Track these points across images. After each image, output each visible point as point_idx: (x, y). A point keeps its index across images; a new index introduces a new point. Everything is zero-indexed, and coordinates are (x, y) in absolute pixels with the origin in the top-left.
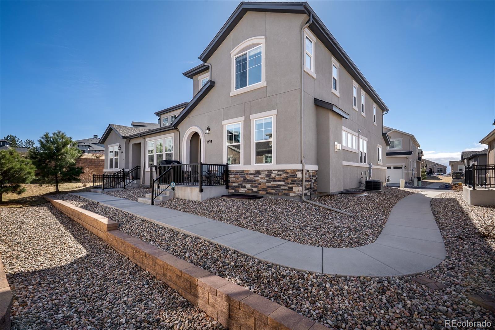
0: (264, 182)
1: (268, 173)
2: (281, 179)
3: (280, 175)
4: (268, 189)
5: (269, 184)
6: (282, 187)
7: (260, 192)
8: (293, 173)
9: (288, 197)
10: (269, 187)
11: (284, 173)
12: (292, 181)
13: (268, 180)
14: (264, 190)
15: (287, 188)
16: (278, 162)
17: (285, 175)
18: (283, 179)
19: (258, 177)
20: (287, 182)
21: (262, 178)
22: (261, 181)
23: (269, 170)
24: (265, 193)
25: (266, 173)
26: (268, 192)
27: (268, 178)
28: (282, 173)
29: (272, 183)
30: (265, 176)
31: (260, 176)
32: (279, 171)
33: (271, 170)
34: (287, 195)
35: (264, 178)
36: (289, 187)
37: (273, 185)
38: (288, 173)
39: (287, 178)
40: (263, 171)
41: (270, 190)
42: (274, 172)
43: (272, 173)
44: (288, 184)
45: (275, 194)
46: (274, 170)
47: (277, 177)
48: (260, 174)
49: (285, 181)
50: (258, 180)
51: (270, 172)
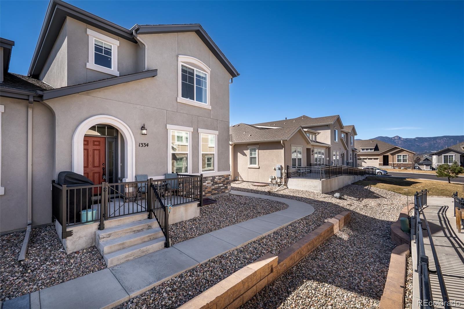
0: (210, 186)
1: (213, 178)
2: (221, 182)
3: (220, 179)
4: (213, 191)
5: (213, 187)
6: (221, 188)
7: (207, 195)
8: (227, 177)
9: (224, 193)
10: (212, 189)
11: (223, 177)
12: (227, 182)
13: (212, 184)
14: (209, 192)
15: (224, 187)
16: (219, 170)
17: (223, 179)
18: (222, 181)
19: (205, 182)
20: (224, 183)
21: (208, 183)
22: (207, 186)
23: (213, 176)
24: (210, 194)
25: (211, 178)
26: (213, 193)
27: (212, 183)
28: (221, 178)
29: (216, 186)
30: (210, 181)
31: (207, 182)
32: (219, 176)
33: (214, 176)
34: (224, 192)
35: (210, 183)
36: (225, 187)
37: (216, 187)
38: (224, 177)
39: (224, 181)
40: (210, 177)
41: (214, 192)
42: (216, 177)
43: (215, 178)
44: (225, 184)
45: (218, 193)
46: (216, 176)
47: (218, 181)
48: (207, 180)
49: (223, 183)
50: (205, 185)
51: (214, 178)
